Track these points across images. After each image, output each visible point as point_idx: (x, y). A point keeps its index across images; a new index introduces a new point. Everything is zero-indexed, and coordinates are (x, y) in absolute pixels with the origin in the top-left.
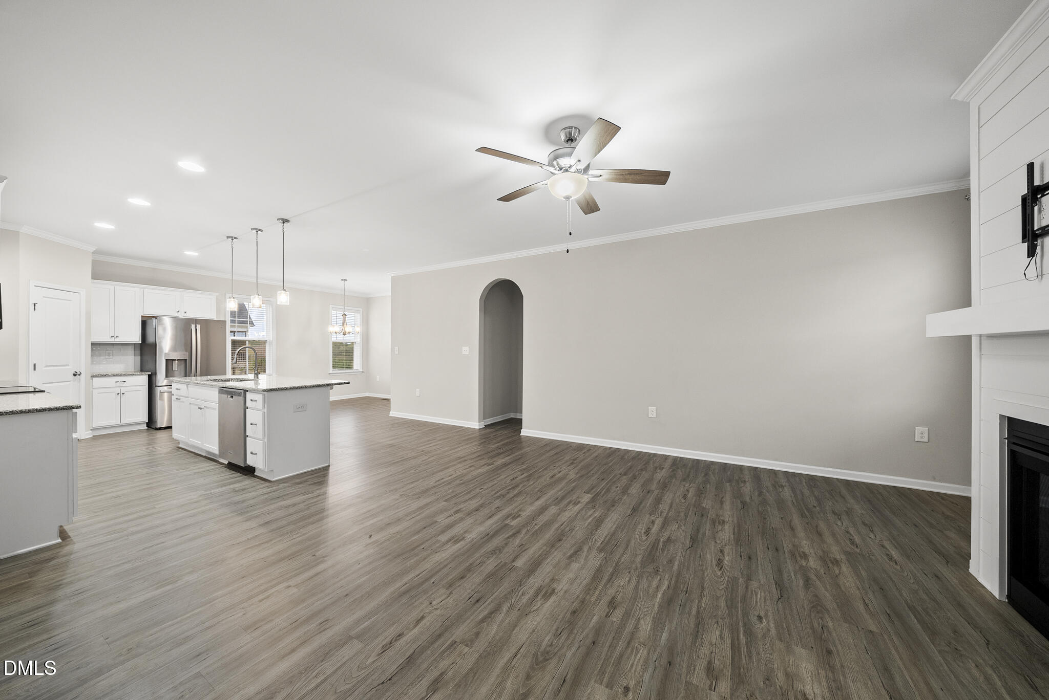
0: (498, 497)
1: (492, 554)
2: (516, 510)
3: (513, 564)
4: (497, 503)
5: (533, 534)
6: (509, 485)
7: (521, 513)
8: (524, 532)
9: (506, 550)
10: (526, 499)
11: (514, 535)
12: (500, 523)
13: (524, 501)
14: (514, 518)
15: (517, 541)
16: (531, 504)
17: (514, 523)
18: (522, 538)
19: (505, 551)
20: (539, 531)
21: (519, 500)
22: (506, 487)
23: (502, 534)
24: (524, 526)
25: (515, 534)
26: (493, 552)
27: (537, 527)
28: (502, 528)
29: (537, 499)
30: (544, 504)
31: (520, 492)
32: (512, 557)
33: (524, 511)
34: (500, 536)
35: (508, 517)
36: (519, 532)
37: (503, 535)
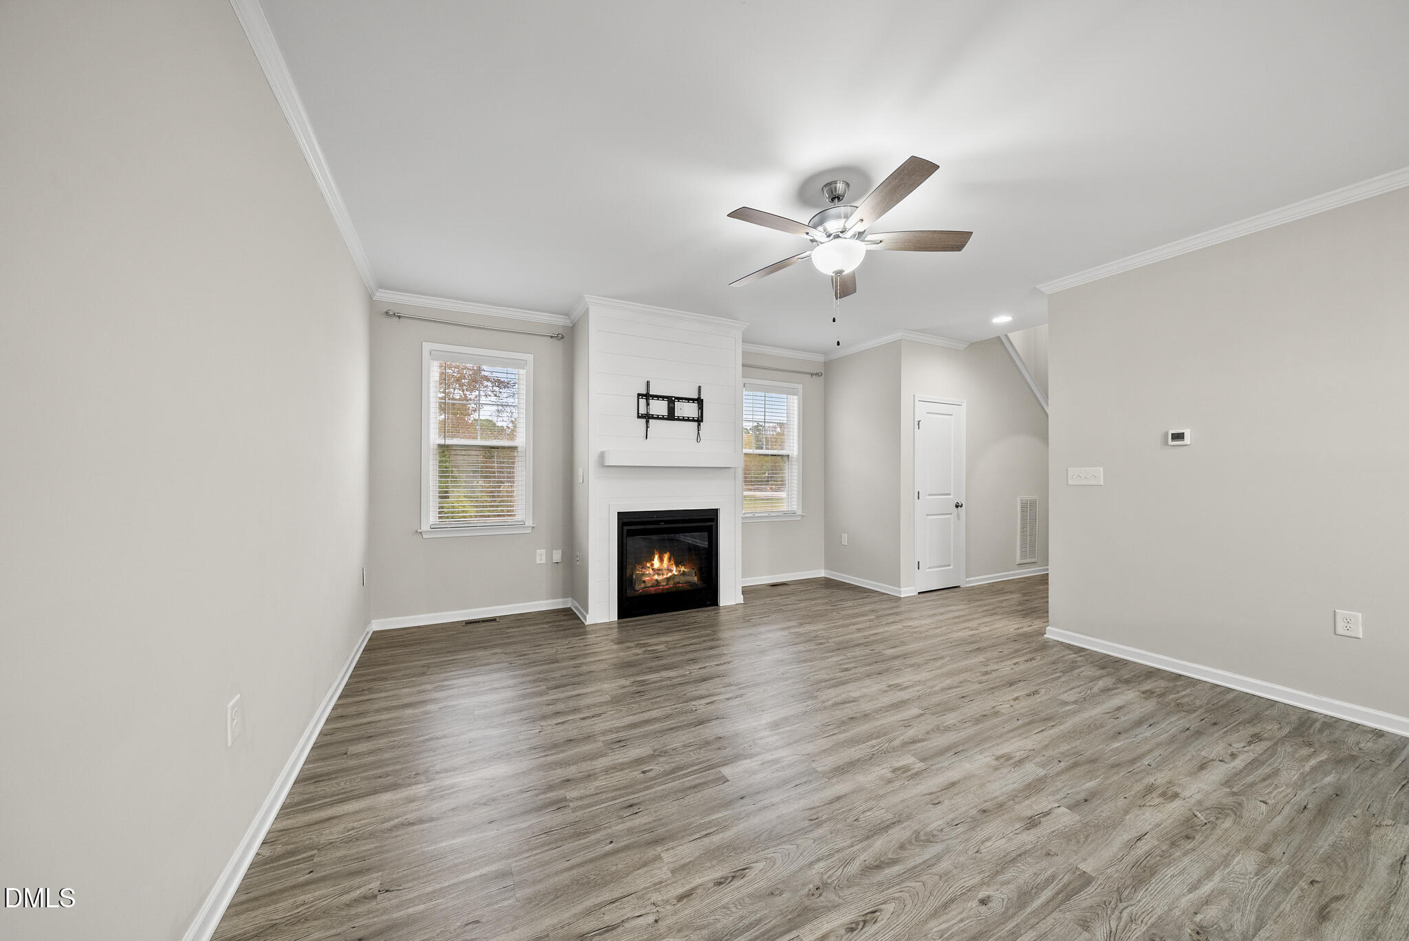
0: (930, 839)
1: (949, 728)
2: (897, 784)
3: (923, 712)
4: (935, 819)
5: (885, 734)
6: (891, 883)
7: (890, 775)
8: (897, 742)
9: (929, 727)
10: (864, 807)
11: (914, 742)
12: (933, 767)
13: (869, 804)
14: (905, 769)
15: (911, 733)
16: (858, 790)
17: (908, 760)
18: (902, 734)
19: (932, 726)
20: (874, 736)
21: (880, 814)
22: (901, 879)
23: (933, 747)
24: (894, 750)
25: (911, 743)
26: (947, 729)
27: (874, 742)
28: (932, 757)
29: (839, 798)
30: (834, 780)
31: (868, 838)
32: (923, 718)
33: (882, 778)
34: (937, 746)
35: (917, 774)
36: (905, 744)
37: (931, 746)
